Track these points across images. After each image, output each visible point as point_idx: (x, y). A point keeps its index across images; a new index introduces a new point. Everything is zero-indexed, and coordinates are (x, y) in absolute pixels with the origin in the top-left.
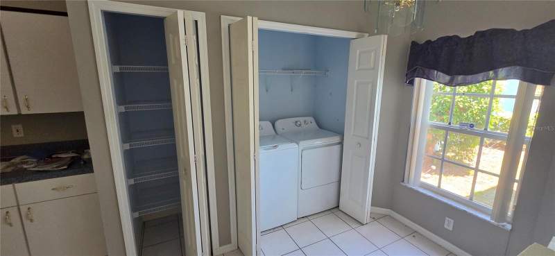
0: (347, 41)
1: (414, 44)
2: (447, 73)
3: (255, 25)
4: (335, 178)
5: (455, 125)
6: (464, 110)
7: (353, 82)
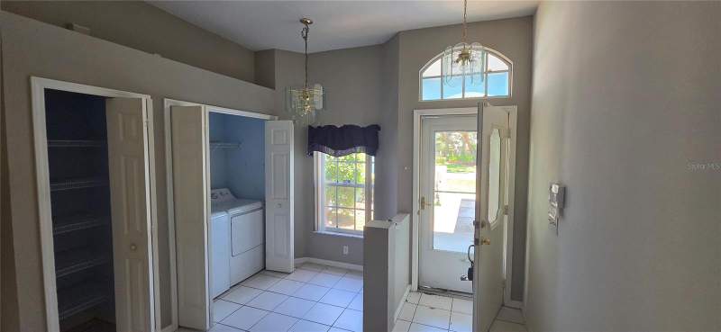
0: (263, 121)
1: (310, 127)
2: (332, 148)
3: (206, 110)
4: (260, 241)
5: (341, 182)
6: (345, 173)
7: (270, 155)
